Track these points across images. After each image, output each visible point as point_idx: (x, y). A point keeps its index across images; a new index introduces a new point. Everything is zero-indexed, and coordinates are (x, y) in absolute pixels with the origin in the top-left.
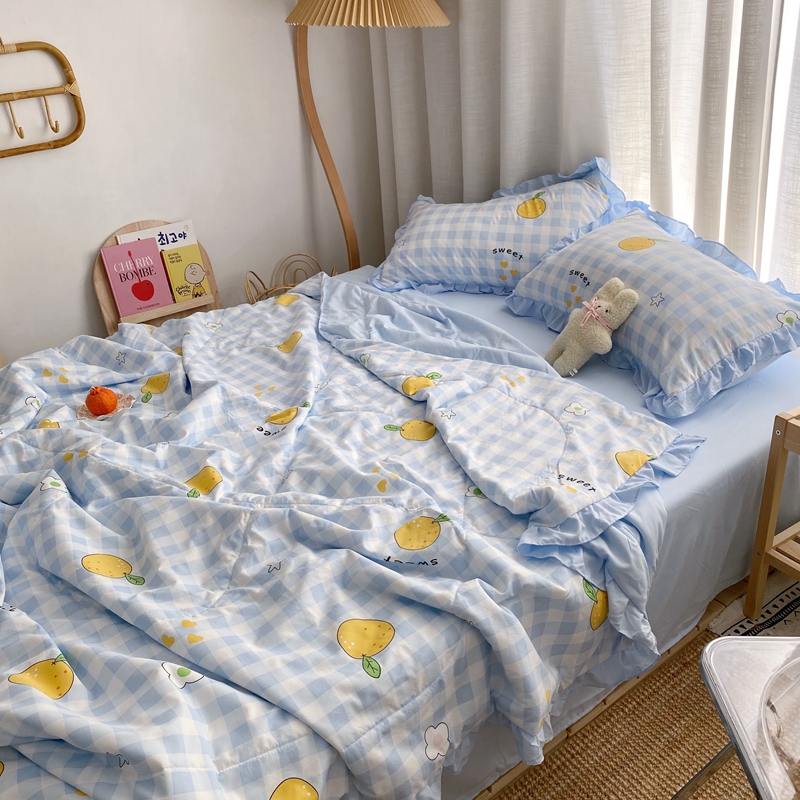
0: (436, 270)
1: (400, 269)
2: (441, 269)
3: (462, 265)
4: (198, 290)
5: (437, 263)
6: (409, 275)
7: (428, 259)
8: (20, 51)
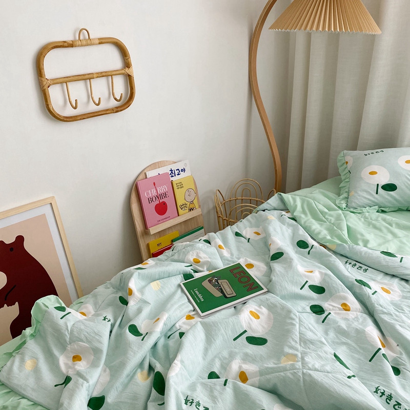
4: (192, 206)
8: (100, 43)
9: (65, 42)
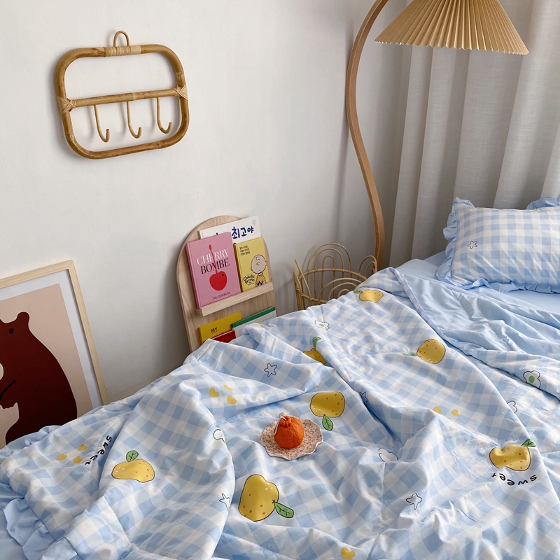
0: (512, 270)
1: (474, 268)
2: (518, 270)
3: (541, 269)
4: (260, 279)
5: (515, 265)
6: (482, 274)
7: (507, 261)
8: (142, 53)
9: (94, 49)
